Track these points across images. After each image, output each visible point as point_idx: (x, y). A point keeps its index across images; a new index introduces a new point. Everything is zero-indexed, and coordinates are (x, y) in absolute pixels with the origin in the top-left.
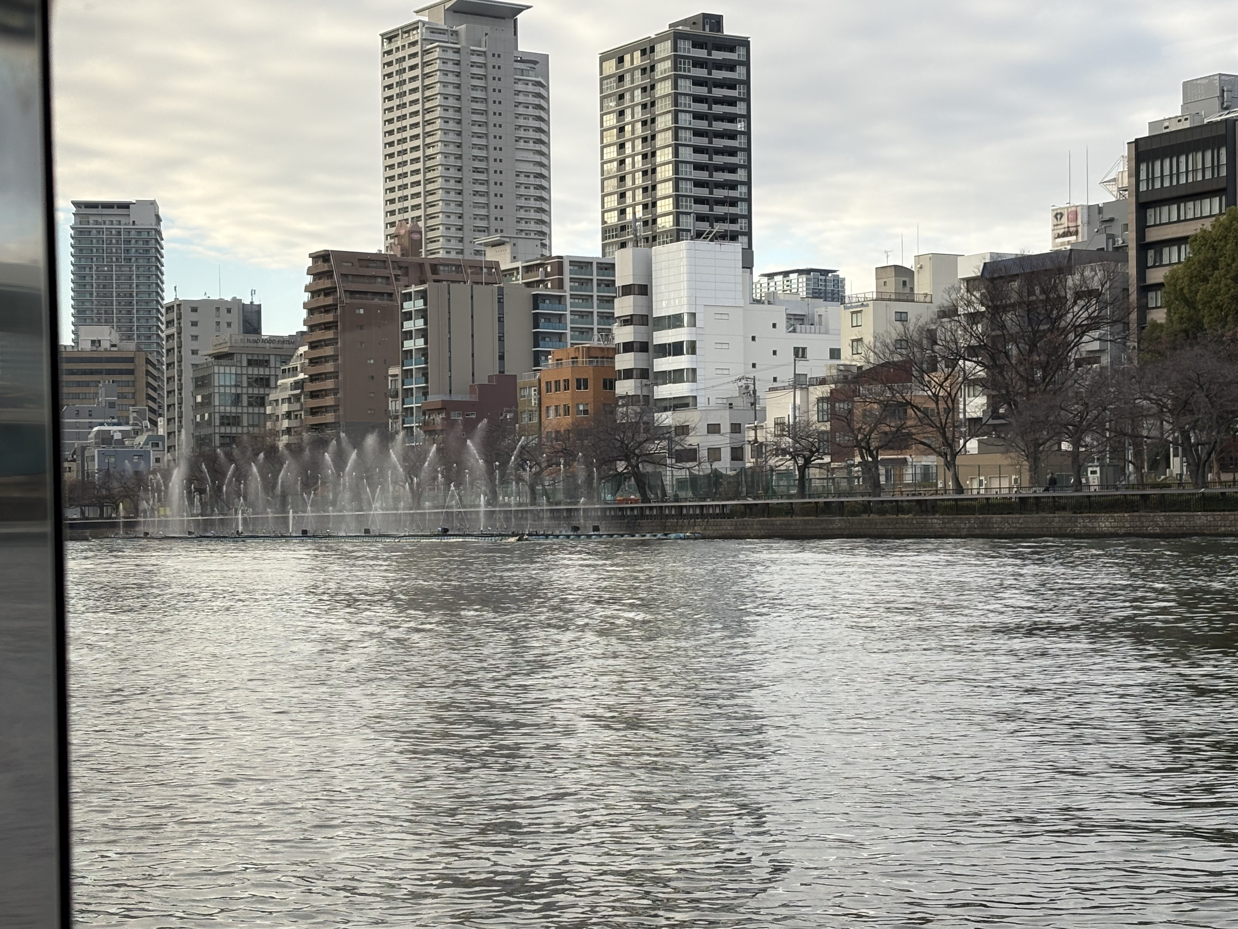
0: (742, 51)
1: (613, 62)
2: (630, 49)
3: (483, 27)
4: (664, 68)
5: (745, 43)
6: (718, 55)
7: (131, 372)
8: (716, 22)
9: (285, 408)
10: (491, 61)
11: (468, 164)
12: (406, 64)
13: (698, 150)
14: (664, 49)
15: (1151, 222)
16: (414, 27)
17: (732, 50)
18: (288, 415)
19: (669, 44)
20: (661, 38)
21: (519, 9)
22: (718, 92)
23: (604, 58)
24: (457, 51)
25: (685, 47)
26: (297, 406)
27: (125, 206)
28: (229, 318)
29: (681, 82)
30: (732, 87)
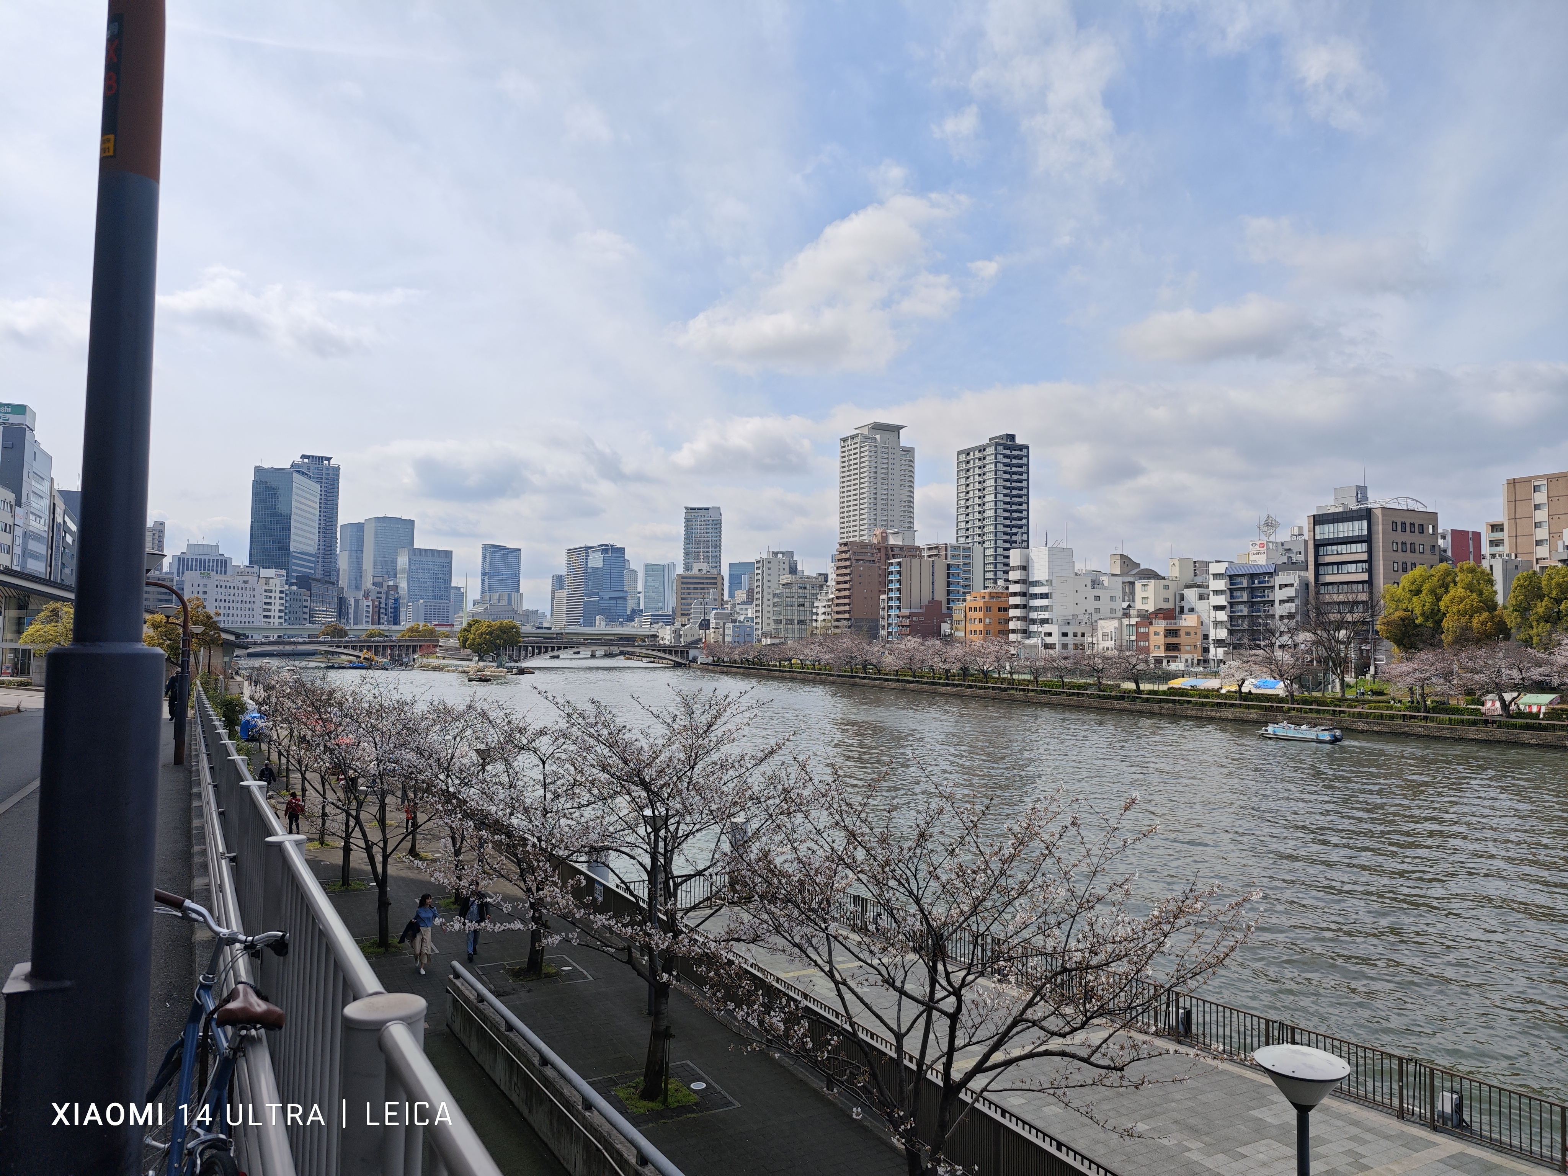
0: (1025, 451)
1: (964, 455)
2: (973, 449)
3: (887, 435)
4: (990, 459)
5: (1027, 447)
6: (1015, 453)
7: (716, 584)
8: (1012, 437)
9: (823, 610)
10: (891, 451)
11: (879, 497)
12: (852, 452)
13: (1005, 495)
14: (991, 450)
15: (1321, 553)
16: (857, 436)
17: (1021, 450)
18: (824, 613)
19: (993, 448)
20: (988, 445)
21: (901, 427)
22: (1015, 469)
23: (960, 453)
24: (876, 447)
25: (1000, 448)
26: (829, 610)
27: (707, 509)
28: (784, 566)
29: (999, 465)
30: (1021, 467)
